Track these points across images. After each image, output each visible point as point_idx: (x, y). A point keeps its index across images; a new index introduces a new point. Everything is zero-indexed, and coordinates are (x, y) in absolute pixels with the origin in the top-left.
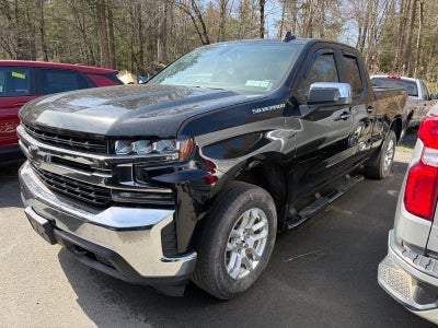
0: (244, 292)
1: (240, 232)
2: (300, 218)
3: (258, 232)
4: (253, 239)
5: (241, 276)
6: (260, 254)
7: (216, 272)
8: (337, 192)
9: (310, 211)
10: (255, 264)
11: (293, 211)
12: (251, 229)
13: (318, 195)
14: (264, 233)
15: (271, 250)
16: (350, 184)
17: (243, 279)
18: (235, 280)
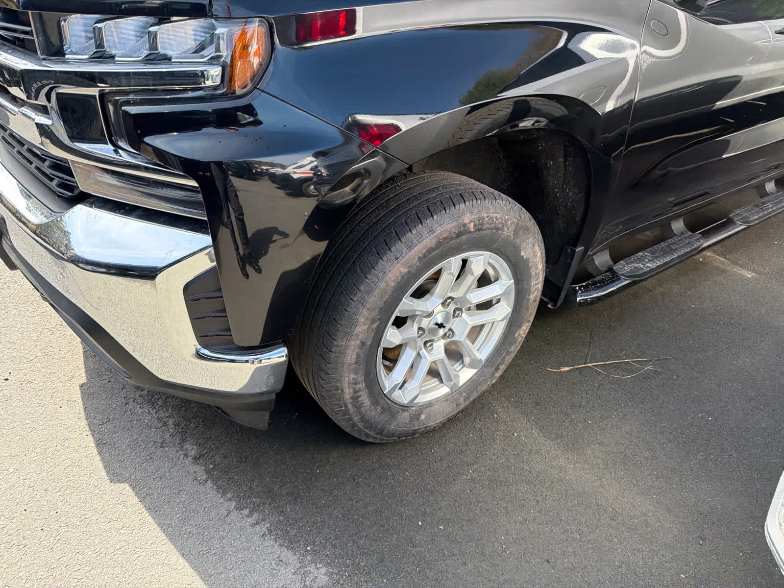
0: (427, 432)
1: (433, 304)
2: (614, 277)
3: (486, 306)
4: (470, 320)
5: (423, 399)
6: (483, 355)
7: (348, 393)
8: (730, 222)
9: (646, 263)
10: (465, 375)
11: (602, 259)
12: (463, 300)
13: (678, 226)
14: (502, 311)
15: (514, 349)
16: (771, 208)
17: (430, 404)
18: (405, 408)
